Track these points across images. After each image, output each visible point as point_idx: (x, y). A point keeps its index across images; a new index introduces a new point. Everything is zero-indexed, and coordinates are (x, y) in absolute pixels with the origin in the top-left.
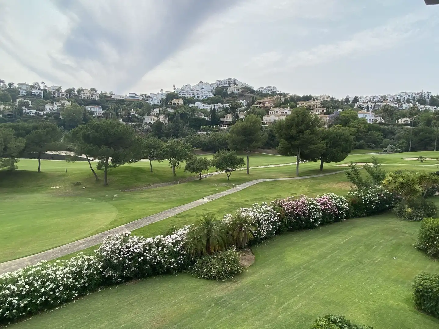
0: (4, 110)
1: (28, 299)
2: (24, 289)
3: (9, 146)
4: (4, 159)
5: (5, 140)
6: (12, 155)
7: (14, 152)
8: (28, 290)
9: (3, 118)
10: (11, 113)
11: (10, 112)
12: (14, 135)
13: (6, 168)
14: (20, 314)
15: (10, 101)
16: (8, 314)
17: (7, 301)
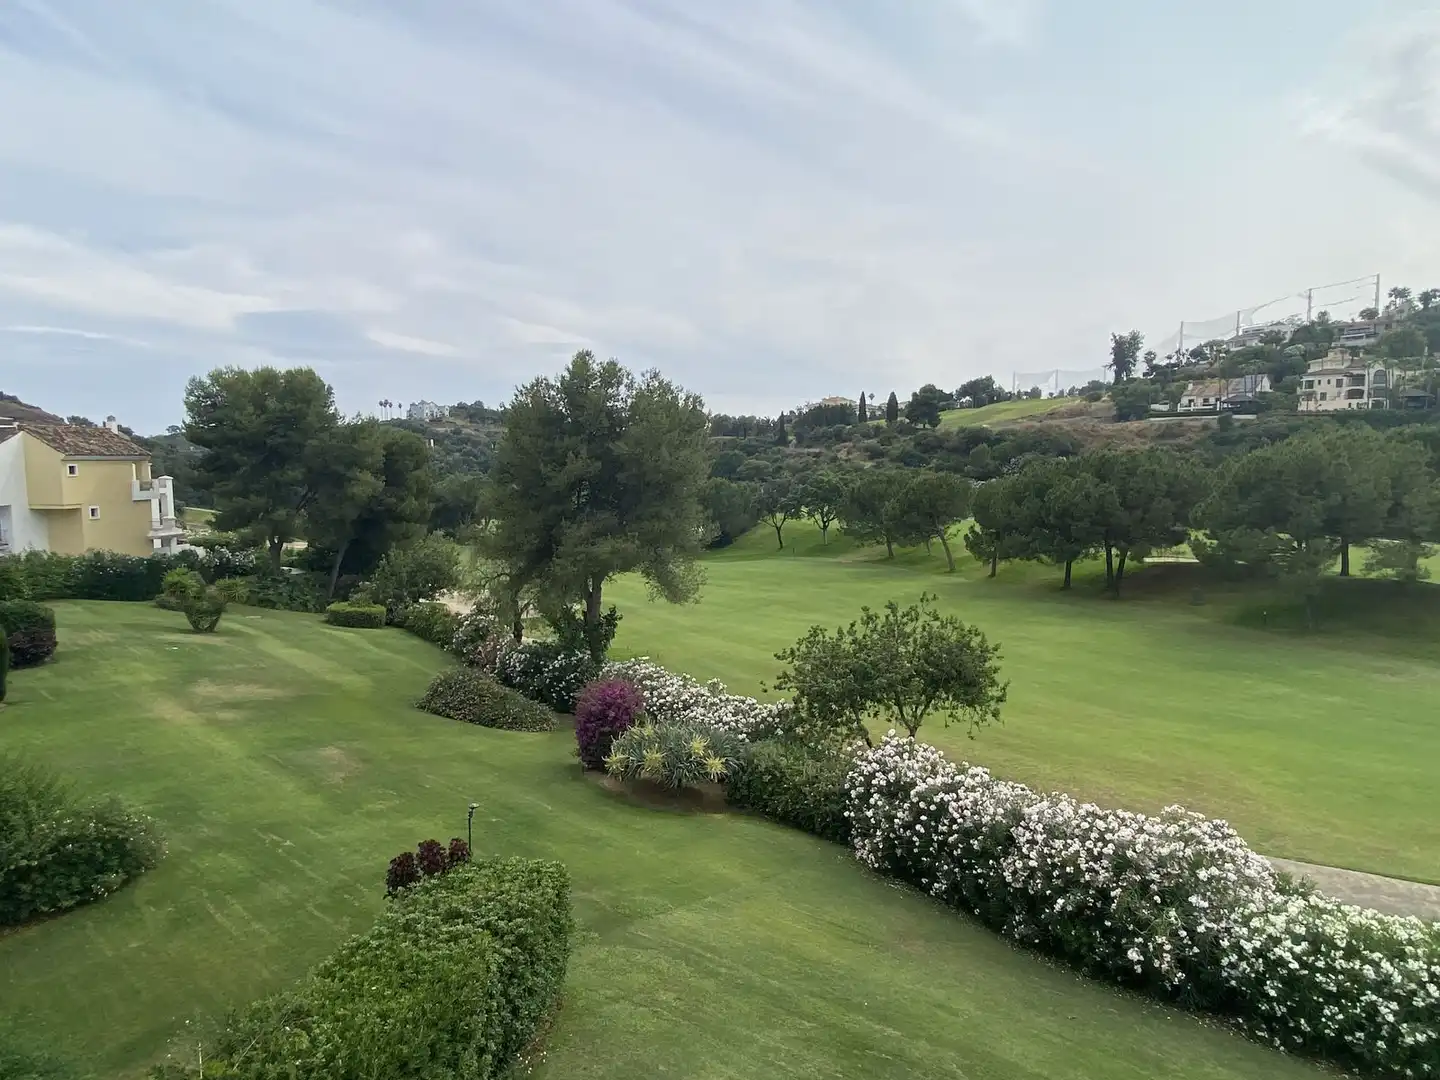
0: (1397, 386)
1: (1430, 1033)
2: (1422, 993)
3: (1406, 500)
4: (1387, 544)
5: (1396, 482)
6: (1416, 530)
7: (1422, 523)
8: (1433, 1000)
9: (1392, 410)
10: (1420, 393)
11: (1416, 387)
12: (1428, 465)
13: (1390, 571)
14: (1397, 1064)
15: (1421, 353)
16: (1359, 1039)
17: (1362, 998)
